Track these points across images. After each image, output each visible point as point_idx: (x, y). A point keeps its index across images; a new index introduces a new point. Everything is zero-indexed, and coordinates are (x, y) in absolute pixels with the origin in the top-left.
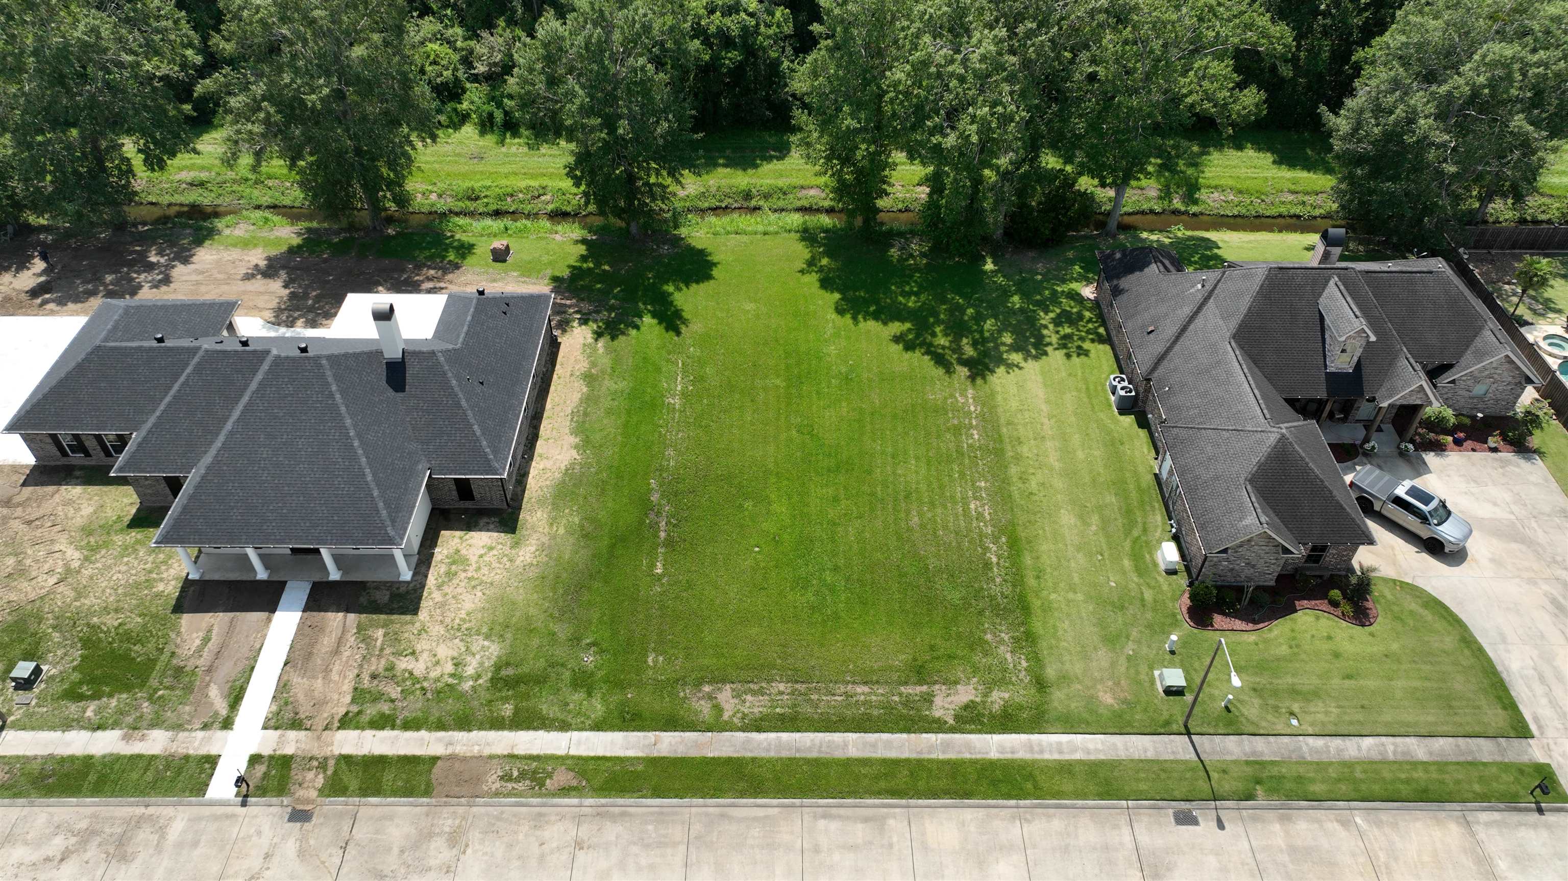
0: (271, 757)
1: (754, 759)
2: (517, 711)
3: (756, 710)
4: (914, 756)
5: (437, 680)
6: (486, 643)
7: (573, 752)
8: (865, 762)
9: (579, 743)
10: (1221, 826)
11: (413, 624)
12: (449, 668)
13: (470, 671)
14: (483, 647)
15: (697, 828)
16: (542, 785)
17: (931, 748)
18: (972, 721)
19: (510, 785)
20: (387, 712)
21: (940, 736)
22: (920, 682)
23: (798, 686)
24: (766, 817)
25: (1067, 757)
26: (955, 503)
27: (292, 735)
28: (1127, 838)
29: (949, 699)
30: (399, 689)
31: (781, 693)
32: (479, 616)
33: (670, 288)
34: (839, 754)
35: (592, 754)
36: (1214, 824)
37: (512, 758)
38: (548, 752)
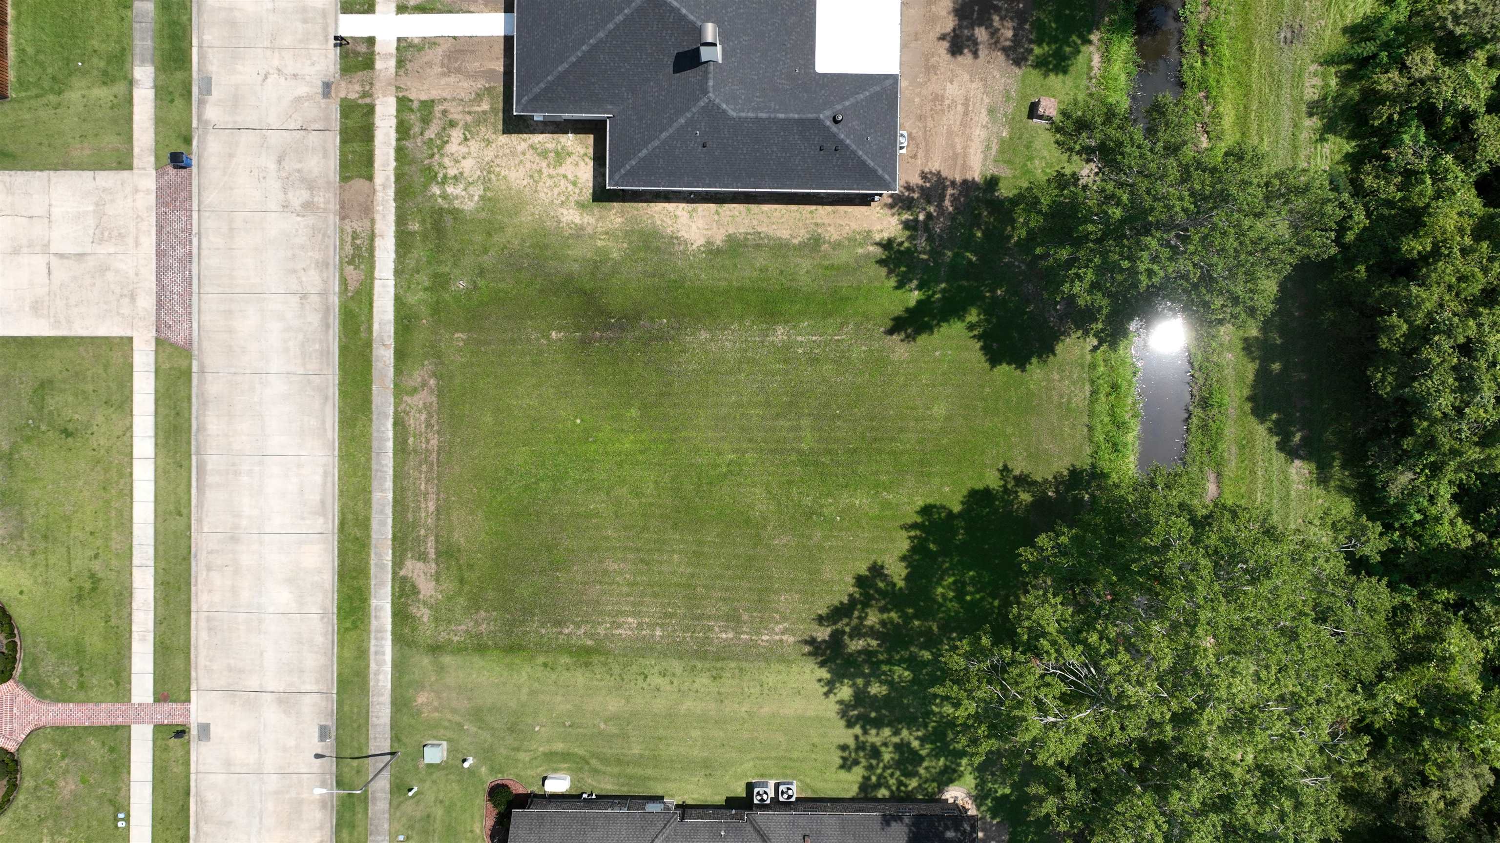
0: (372, 53)
1: (371, 420)
2: (412, 234)
3: (412, 421)
4: (373, 542)
5: (441, 165)
6: (476, 198)
7: (377, 283)
8: (368, 503)
9: (384, 286)
10: (318, 756)
11: (495, 133)
12: (452, 172)
13: (450, 189)
14: (472, 196)
15: (317, 380)
16: (349, 263)
17: (379, 556)
18: (402, 589)
19: (349, 239)
20: (412, 132)
21: (390, 564)
22: (438, 554)
23: (434, 455)
24: (325, 430)
25: (372, 657)
26: (634, 604)
27: (393, 63)
28: (308, 687)
29: (422, 575)
30: (433, 136)
31: (428, 441)
32: (503, 187)
33: (973, 316)
34: (375, 484)
35: (375, 298)
36: (319, 752)
37: (372, 237)
38: (377, 264)
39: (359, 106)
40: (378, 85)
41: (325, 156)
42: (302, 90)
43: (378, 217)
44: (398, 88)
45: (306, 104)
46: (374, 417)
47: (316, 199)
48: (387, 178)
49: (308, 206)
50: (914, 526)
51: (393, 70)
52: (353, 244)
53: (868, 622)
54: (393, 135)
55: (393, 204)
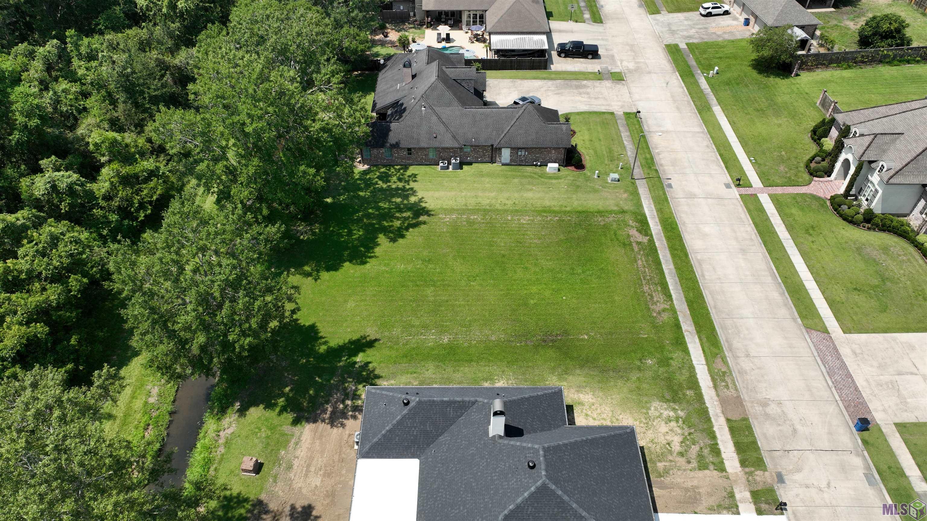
0: (755, 504)
1: (686, 298)
2: (690, 388)
3: (661, 297)
4: (667, 249)
5: (682, 428)
6: (652, 408)
7: (704, 362)
9: (699, 361)
11: (650, 447)
13: (672, 414)
14: (655, 410)
15: (724, 315)
16: (725, 372)
17: (662, 244)
18: (646, 232)
19: (730, 385)
20: (709, 449)
21: (655, 241)
22: (631, 244)
23: (644, 283)
24: (710, 294)
25: (654, 209)
26: (523, 227)
28: (683, 200)
29: (637, 237)
30: (693, 447)
31: (650, 288)
34: (674, 271)
35: (702, 355)
36: (669, 180)
37: (715, 387)
38: (707, 372)
39: (752, 466)
40: (744, 480)
41: (765, 435)
42: (798, 477)
43: (716, 398)
44: (728, 478)
45: (791, 467)
46: (684, 299)
47: (761, 408)
48: (716, 420)
49: (765, 404)
50: (371, 257)
51: (736, 491)
52: (726, 382)
53: (399, 222)
54: (721, 446)
55: (708, 405)
